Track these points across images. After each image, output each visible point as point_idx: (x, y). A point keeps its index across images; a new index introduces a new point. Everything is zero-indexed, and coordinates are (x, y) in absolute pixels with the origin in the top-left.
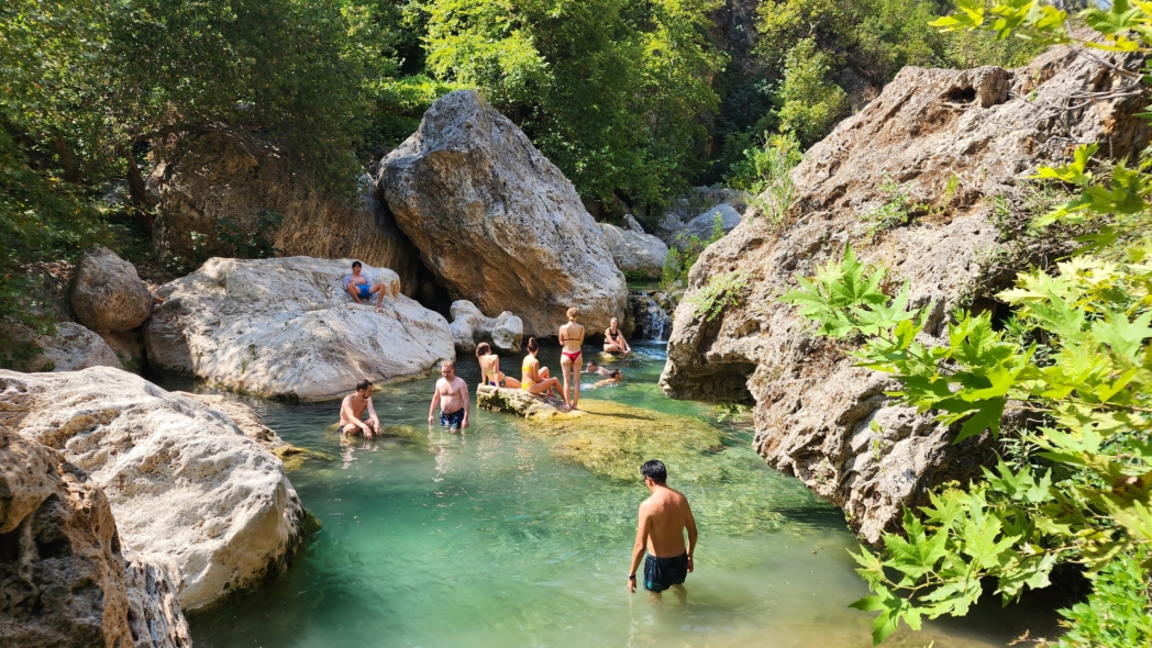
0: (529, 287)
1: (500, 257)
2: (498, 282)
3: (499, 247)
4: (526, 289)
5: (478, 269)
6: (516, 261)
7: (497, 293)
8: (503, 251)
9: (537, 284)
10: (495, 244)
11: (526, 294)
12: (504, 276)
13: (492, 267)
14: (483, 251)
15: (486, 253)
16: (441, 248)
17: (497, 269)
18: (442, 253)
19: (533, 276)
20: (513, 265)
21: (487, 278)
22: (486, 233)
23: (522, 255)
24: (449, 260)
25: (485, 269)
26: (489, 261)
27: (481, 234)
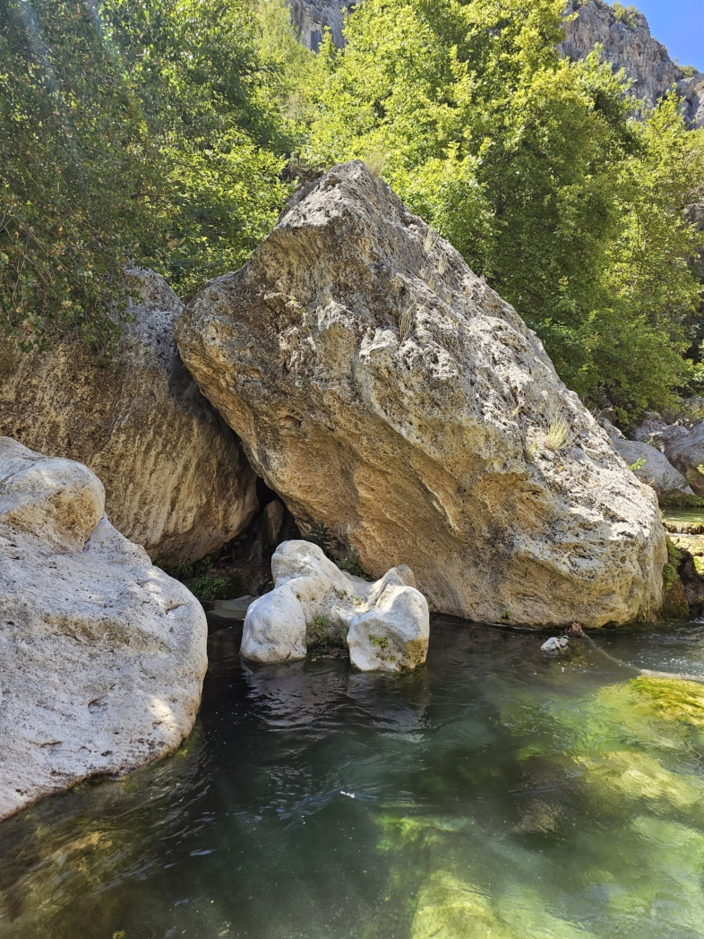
0: (451, 512)
1: (387, 448)
2: (388, 501)
3: (384, 424)
4: (445, 518)
5: (346, 474)
6: (422, 455)
7: (386, 525)
8: (393, 434)
9: (469, 507)
10: (374, 416)
11: (445, 528)
12: (397, 488)
13: (372, 467)
14: (351, 435)
15: (357, 438)
16: (275, 431)
17: (383, 473)
18: (277, 443)
19: (460, 490)
20: (416, 464)
21: (362, 492)
22: (357, 395)
23: (435, 441)
24: (291, 456)
25: (359, 474)
26: (364, 455)
27: (347, 395)
